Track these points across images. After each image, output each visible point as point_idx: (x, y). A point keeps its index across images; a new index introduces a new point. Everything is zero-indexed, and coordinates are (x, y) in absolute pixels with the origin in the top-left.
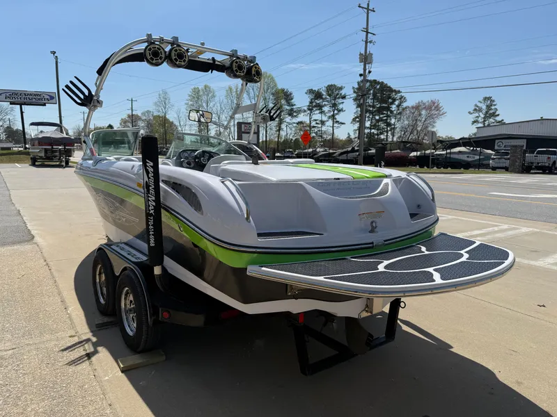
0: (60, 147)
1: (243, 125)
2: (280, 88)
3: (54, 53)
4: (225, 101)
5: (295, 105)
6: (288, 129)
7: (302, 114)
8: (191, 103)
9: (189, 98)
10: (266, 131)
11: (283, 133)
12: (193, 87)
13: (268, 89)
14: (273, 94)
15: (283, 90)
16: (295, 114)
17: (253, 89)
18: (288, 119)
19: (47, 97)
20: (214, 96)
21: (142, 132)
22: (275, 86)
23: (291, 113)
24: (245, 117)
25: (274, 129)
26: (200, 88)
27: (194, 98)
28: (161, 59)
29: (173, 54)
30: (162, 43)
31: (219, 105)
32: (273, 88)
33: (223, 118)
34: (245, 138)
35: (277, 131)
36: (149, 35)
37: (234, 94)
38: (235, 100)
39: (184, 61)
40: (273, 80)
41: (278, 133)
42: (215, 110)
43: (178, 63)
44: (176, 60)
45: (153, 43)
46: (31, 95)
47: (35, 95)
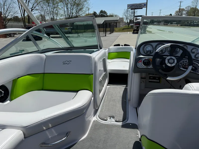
19: (143, 5)
46: (138, 5)
47: (139, 5)
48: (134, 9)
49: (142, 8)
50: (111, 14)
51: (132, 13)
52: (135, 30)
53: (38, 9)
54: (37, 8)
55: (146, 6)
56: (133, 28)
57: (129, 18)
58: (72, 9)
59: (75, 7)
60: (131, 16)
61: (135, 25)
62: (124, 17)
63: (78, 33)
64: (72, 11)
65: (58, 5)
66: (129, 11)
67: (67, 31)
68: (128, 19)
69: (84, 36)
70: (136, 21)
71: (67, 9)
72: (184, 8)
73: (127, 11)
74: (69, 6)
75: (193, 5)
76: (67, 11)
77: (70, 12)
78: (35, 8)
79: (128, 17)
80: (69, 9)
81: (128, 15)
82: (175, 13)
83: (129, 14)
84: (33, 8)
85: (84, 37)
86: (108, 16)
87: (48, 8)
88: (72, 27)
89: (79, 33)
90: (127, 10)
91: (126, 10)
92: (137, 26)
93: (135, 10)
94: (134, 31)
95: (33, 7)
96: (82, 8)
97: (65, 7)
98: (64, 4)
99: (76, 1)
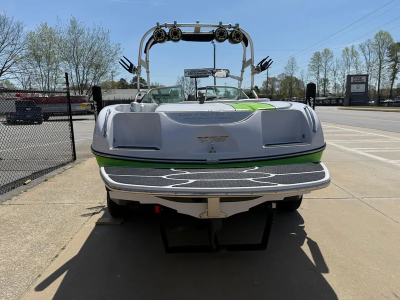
1: (352, 78)
2: (396, 42)
4: (342, 59)
8: (313, 64)
9: (312, 61)
10: (379, 81)
11: (397, 82)
12: (314, 52)
13: (383, 44)
14: (389, 49)
15: (399, 44)
17: (368, 47)
19: (209, 71)
20: (332, 57)
21: (277, 89)
22: (391, 40)
24: (359, 70)
25: (388, 79)
26: (321, 52)
27: (315, 60)
28: (162, 37)
29: (170, 33)
30: (166, 27)
31: (335, 64)
32: (388, 43)
33: (339, 72)
34: (354, 88)
35: (391, 80)
36: (158, 24)
37: (350, 53)
38: (350, 58)
39: (178, 37)
40: (389, 36)
41: (392, 81)
42: (332, 67)
43: (174, 38)
44: (172, 37)
45: (158, 28)
46: (201, 71)
47: (203, 71)
48: (196, 78)
49: (208, 77)
50: (154, 85)
51: (191, 83)
53: (14, 70)
54: (13, 68)
57: (188, 91)
58: (85, 72)
59: (93, 71)
60: (190, 88)
64: (85, 75)
65: (57, 66)
66: (187, 79)
67: (84, 110)
68: (185, 94)
71: (77, 72)
72: (276, 77)
73: (183, 81)
74: (81, 68)
75: (288, 73)
76: (76, 77)
77: (81, 78)
78: (8, 68)
79: (185, 90)
80: (81, 73)
81: (186, 87)
82: (263, 85)
83: (187, 85)
84: (4, 70)
87: (38, 69)
90: (183, 78)
91: (180, 78)
93: (198, 79)
95: (3, 68)
96: (105, 72)
97: (72, 69)
98: (71, 64)
99: (94, 60)
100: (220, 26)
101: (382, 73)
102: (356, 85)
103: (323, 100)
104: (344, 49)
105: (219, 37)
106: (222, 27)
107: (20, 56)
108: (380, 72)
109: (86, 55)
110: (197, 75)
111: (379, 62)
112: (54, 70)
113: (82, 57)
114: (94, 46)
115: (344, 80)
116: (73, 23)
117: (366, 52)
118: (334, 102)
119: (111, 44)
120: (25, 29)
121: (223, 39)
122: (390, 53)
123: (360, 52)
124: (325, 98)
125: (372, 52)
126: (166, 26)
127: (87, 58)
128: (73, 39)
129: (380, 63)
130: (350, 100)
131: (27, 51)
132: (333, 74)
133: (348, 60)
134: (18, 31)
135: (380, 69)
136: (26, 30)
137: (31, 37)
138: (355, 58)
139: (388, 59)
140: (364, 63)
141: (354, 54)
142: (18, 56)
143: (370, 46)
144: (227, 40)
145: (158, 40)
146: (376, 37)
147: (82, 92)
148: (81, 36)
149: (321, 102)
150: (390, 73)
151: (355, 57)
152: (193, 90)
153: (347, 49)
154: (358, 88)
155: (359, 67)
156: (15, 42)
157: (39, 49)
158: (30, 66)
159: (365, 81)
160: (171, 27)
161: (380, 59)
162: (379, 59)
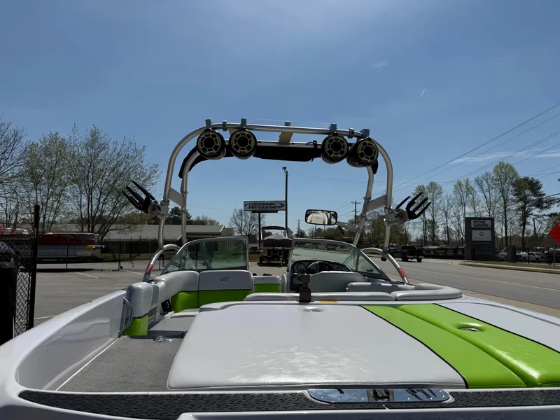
0: (280, 248)
2: (522, 177)
3: (285, 168)
4: (453, 196)
5: (544, 194)
6: (537, 223)
7: (556, 204)
10: (506, 227)
11: (529, 228)
12: (417, 185)
13: (506, 179)
14: (514, 185)
15: (526, 179)
16: (545, 205)
17: (487, 182)
18: (536, 211)
19: (279, 205)
20: (440, 192)
21: (367, 231)
22: (516, 174)
23: (539, 204)
24: (477, 210)
25: (517, 224)
26: (425, 186)
28: (216, 148)
29: (233, 141)
30: (225, 130)
31: (446, 202)
32: (512, 178)
33: (452, 213)
34: (476, 235)
35: (521, 225)
36: (208, 122)
37: (464, 189)
38: (465, 195)
39: (249, 148)
40: (512, 169)
41: (522, 227)
42: (441, 206)
43: (239, 151)
44: (237, 147)
45: (207, 130)
46: (267, 204)
47: (270, 204)
48: (259, 213)
49: (276, 212)
50: (201, 219)
51: (253, 218)
52: (265, 257)
55: (284, 208)
56: (259, 253)
57: (246, 229)
58: (102, 200)
59: (113, 198)
60: (250, 225)
61: (265, 246)
62: (234, 226)
63: (119, 261)
64: (101, 205)
65: (62, 191)
67: (90, 255)
69: (135, 267)
70: (265, 239)
71: (90, 200)
73: (242, 215)
74: (96, 193)
76: (86, 206)
77: (94, 207)
79: (243, 228)
80: (95, 202)
81: (244, 223)
83: (245, 221)
85: (136, 271)
86: (192, 221)
87: (33, 194)
88: (104, 246)
89: (122, 261)
90: (241, 212)
91: (237, 211)
92: (268, 250)
93: (261, 214)
94: (261, 259)
97: (83, 195)
98: (83, 188)
99: (116, 185)
100: (333, 132)
101: (509, 216)
102: (479, 231)
103: (434, 250)
104: (456, 183)
105: (331, 152)
106: (336, 134)
107: (10, 175)
108: (505, 215)
109: (106, 177)
110: (262, 209)
111: (503, 202)
112: (57, 195)
113: (100, 180)
114: (119, 165)
115: (459, 224)
116: (94, 135)
117: (484, 188)
118: (450, 253)
119: (144, 165)
120: (24, 140)
121: (340, 156)
122: (516, 190)
123: (477, 188)
124: (436, 247)
125: (493, 188)
126: (224, 126)
127: (107, 182)
128: (91, 155)
129: (505, 203)
130: (473, 251)
131: (22, 167)
132: (444, 215)
133: (462, 197)
134: (15, 141)
135: (505, 211)
136: (26, 141)
137: (31, 150)
138: (471, 196)
139: (515, 198)
140: (483, 201)
141: (469, 190)
142: (8, 174)
143: (489, 181)
144: (345, 160)
145: (207, 153)
146: (495, 170)
147: (93, 227)
148: (104, 152)
149: (432, 253)
150: (519, 217)
151: (471, 194)
152: (254, 228)
153: (460, 184)
154: (481, 235)
155: (477, 207)
156: (7, 155)
157: (40, 166)
158: (22, 189)
159: (490, 226)
160: (235, 130)
161: (504, 197)
162: (502, 198)
